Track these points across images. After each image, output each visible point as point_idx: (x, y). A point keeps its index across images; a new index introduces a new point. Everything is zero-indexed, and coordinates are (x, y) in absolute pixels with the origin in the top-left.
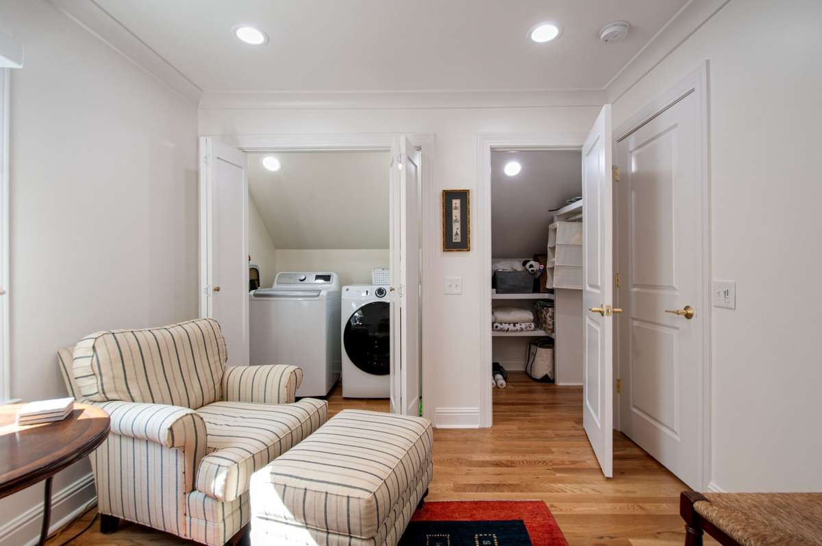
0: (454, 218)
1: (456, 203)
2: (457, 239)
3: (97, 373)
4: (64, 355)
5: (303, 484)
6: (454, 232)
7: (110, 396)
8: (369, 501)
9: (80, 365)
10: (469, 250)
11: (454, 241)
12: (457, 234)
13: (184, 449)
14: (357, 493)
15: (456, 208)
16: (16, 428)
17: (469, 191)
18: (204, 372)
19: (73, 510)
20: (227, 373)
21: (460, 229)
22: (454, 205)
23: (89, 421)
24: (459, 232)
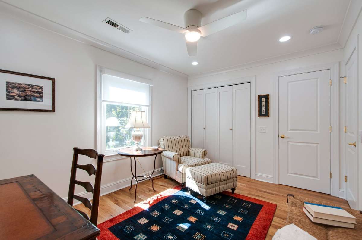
0: (263, 105)
1: (264, 99)
2: (264, 112)
3: (164, 145)
4: (159, 140)
5: (195, 171)
6: (263, 110)
7: (166, 150)
8: (205, 176)
9: (161, 143)
10: (269, 117)
11: (263, 113)
12: (264, 111)
13: (176, 161)
14: (204, 175)
15: (263, 101)
16: (151, 150)
17: (269, 95)
18: (184, 148)
19: (159, 174)
20: (190, 149)
21: (265, 109)
22: (263, 100)
23: (160, 150)
24: (265, 110)
